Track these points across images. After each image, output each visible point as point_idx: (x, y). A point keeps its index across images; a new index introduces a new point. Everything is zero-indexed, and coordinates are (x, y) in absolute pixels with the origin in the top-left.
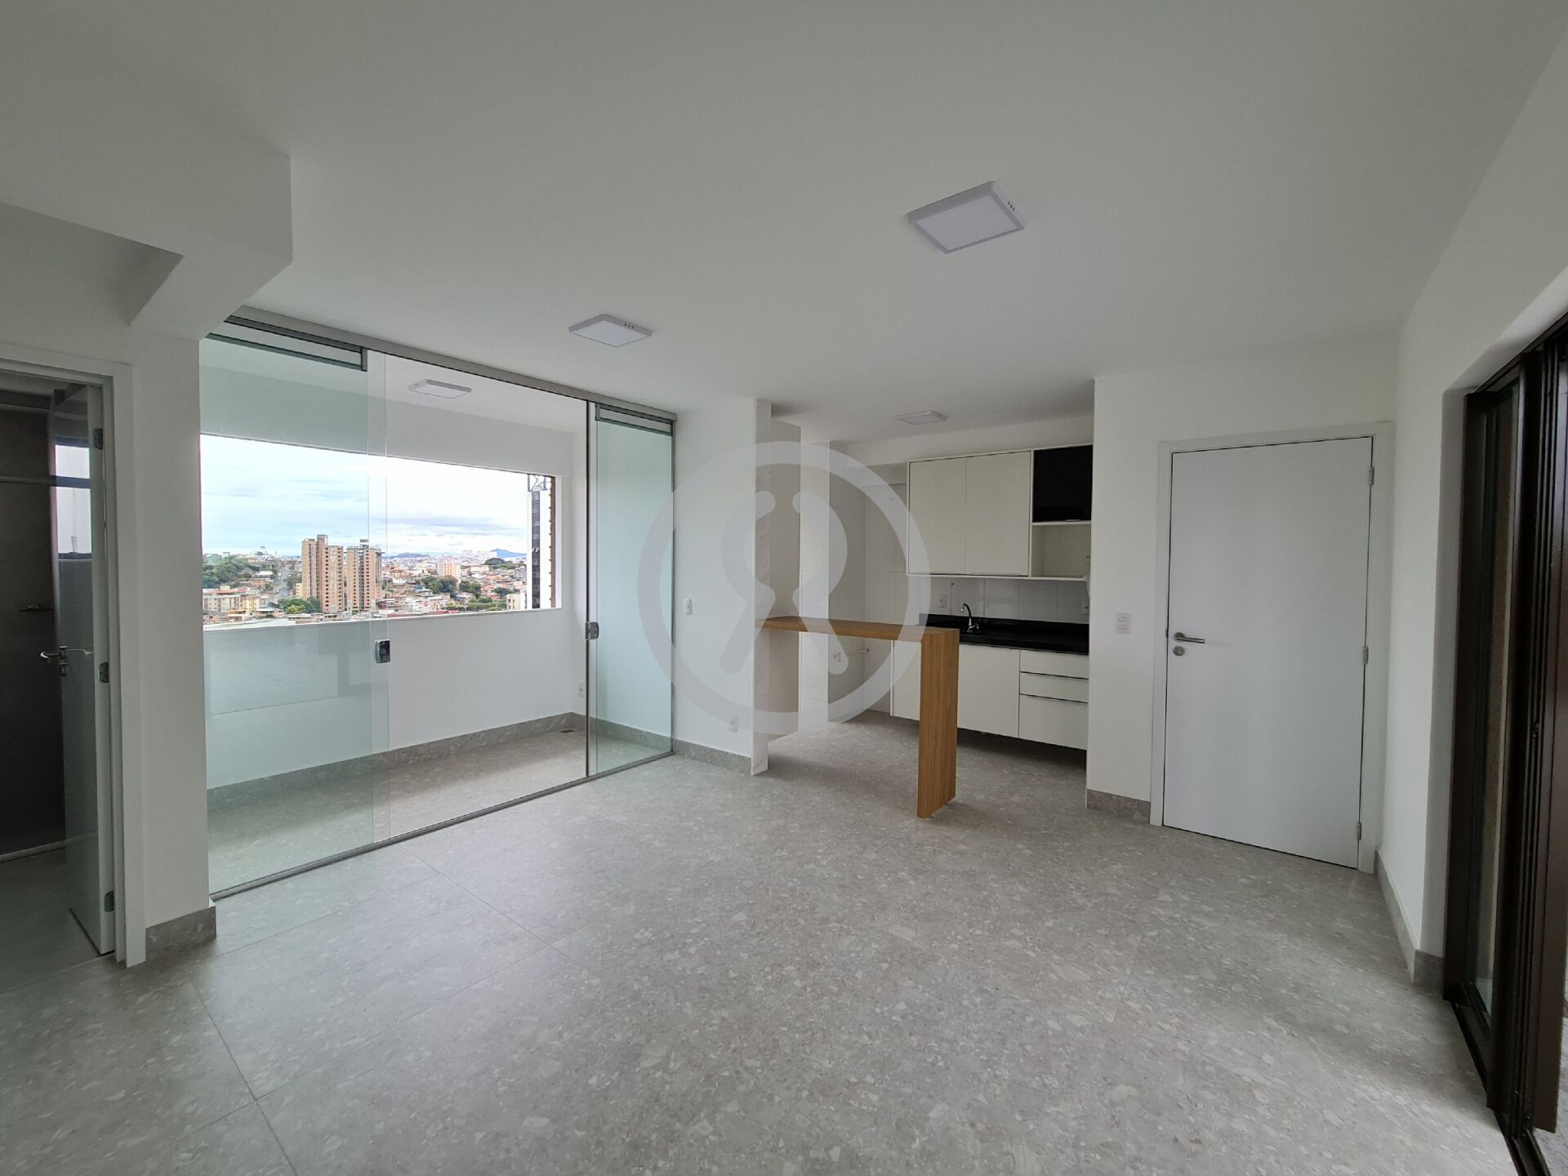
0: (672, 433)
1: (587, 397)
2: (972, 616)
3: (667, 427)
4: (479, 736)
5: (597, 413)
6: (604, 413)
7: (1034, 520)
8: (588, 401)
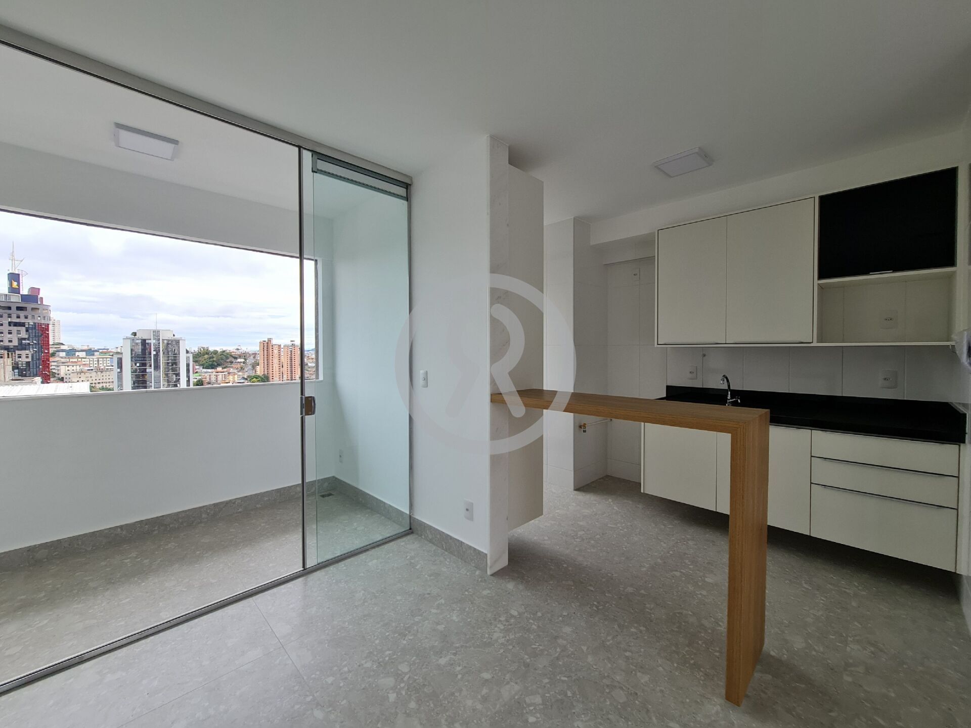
0: (407, 198)
1: (300, 144)
2: (731, 388)
3: (402, 191)
4: (234, 503)
5: (314, 164)
6: (321, 165)
7: (821, 277)
8: (300, 147)
